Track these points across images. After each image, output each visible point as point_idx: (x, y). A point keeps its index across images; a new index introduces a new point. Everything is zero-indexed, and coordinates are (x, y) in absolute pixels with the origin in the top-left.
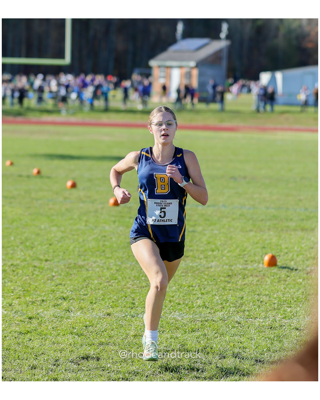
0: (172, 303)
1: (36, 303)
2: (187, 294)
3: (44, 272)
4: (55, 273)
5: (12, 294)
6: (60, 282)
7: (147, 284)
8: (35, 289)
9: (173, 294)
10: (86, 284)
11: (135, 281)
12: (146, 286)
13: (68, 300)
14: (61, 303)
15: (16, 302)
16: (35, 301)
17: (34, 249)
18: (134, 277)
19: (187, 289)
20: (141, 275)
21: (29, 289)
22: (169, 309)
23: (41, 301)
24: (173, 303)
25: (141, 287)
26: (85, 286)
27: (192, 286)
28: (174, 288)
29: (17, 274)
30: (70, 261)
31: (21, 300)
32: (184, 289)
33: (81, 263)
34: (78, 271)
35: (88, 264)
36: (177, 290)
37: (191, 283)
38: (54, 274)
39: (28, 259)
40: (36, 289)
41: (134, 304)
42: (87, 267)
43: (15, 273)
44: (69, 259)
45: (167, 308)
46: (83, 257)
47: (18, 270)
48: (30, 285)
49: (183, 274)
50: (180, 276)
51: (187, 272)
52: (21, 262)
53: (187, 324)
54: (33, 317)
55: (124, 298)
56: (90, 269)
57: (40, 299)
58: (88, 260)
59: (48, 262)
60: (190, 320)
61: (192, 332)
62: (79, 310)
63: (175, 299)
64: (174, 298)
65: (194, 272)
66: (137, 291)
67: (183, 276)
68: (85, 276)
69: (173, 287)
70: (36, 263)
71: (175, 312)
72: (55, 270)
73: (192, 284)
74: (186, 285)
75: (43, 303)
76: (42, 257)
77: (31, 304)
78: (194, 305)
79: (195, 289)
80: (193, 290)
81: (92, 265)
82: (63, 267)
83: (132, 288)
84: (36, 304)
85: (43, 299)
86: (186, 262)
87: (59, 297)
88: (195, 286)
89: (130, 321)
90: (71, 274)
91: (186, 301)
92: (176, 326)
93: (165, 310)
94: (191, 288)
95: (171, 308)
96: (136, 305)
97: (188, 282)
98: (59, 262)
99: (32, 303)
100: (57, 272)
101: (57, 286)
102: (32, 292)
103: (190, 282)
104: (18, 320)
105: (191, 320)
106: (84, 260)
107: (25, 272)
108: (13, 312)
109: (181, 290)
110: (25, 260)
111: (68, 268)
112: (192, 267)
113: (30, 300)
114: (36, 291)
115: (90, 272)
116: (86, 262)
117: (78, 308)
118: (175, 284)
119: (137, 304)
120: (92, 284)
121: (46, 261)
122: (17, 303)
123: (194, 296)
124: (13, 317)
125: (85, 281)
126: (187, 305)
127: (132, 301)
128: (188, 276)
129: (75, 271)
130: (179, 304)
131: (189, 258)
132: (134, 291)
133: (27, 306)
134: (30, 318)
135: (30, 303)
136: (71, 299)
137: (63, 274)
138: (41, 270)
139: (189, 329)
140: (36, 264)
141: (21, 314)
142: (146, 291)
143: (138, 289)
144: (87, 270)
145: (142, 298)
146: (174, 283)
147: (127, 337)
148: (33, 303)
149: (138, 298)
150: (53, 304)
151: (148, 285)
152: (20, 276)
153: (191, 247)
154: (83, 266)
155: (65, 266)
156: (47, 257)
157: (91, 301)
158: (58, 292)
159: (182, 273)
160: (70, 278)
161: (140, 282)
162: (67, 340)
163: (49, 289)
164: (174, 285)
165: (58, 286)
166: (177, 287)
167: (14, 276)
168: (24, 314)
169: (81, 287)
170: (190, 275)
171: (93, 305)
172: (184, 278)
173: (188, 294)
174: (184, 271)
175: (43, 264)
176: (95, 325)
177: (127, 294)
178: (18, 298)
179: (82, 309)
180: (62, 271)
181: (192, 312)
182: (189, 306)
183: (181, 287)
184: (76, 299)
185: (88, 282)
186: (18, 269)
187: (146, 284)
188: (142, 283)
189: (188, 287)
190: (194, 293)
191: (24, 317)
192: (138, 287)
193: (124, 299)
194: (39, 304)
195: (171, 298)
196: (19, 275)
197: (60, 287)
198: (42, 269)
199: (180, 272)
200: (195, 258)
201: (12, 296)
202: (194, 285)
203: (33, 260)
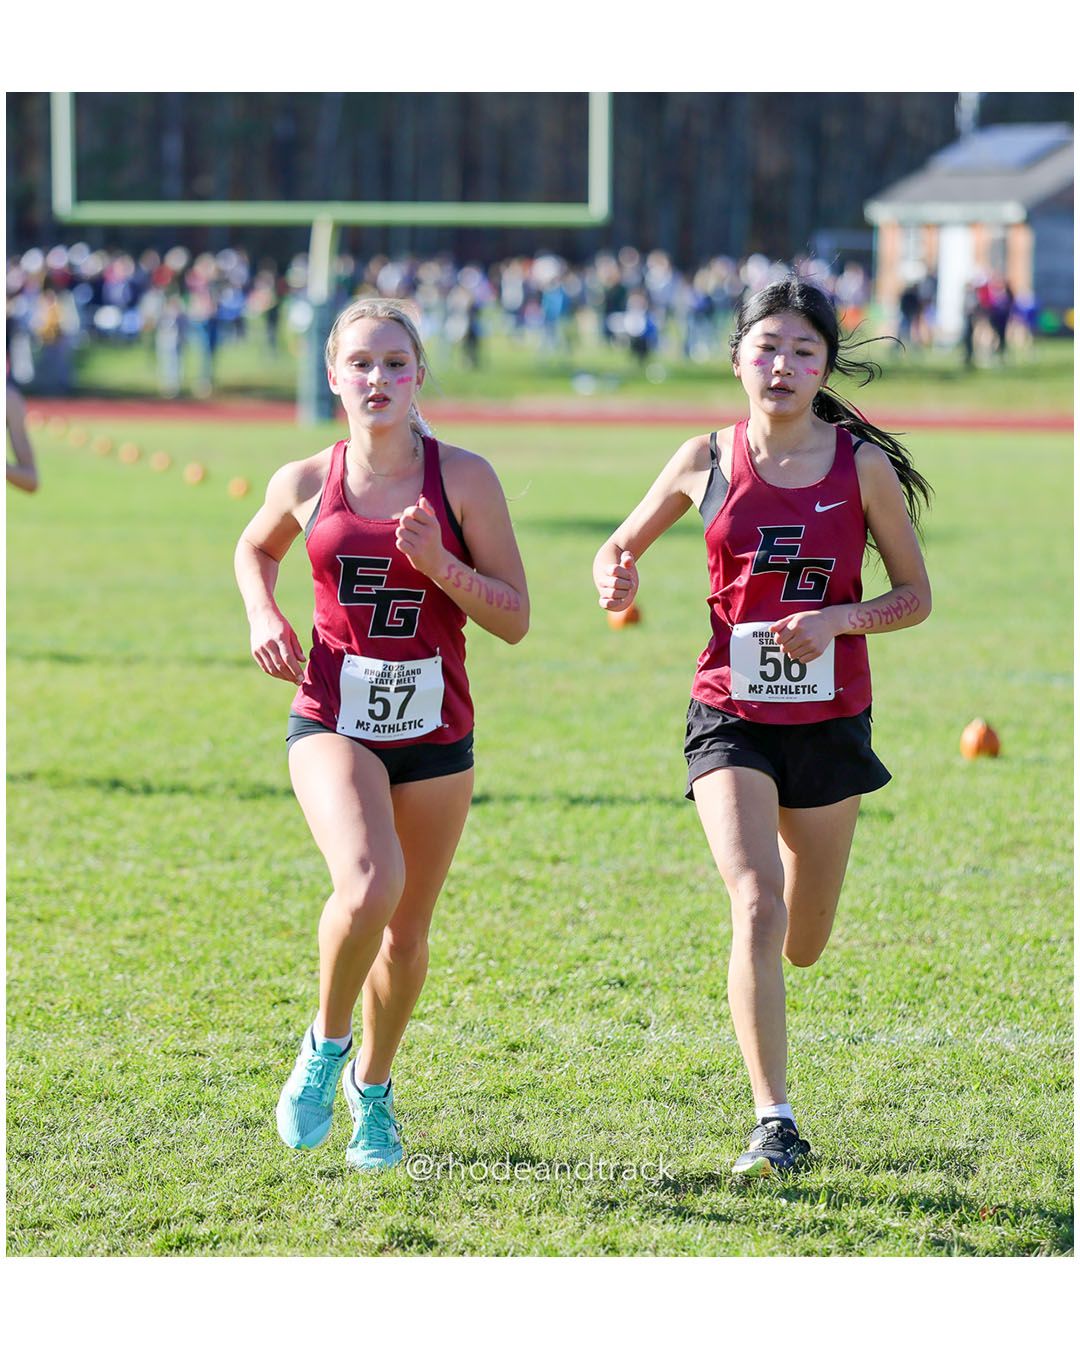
0: (985, 996)
1: (529, 1000)
2: (1032, 965)
3: (551, 897)
4: (588, 902)
5: (450, 971)
6: (605, 929)
7: (895, 933)
8: (524, 953)
9: (986, 967)
10: (693, 935)
11: (856, 926)
12: (892, 942)
13: (636, 990)
14: (613, 999)
15: (464, 994)
16: (526, 990)
17: (513, 824)
18: (851, 911)
19: (1031, 951)
20: (873, 905)
21: (504, 952)
22: (976, 1017)
23: (548, 993)
24: (989, 997)
25: (876, 945)
26: (687, 941)
27: (1048, 941)
28: (988, 946)
29: (463, 903)
30: (633, 862)
31: (479, 988)
32: (1020, 951)
33: (672, 868)
34: (662, 893)
35: (694, 871)
36: (997, 953)
37: (1045, 929)
38: (582, 904)
39: (495, 855)
40: (529, 952)
41: (855, 998)
42: (692, 881)
43: (456, 901)
44: (632, 854)
45: (968, 1013)
46: (676, 849)
47: (465, 893)
48: (507, 940)
49: (1015, 902)
50: (1007, 908)
51: (1026, 895)
52: (474, 865)
53: (1038, 1064)
54: (524, 1043)
55: (821, 979)
56: (702, 886)
57: (541, 984)
58: (693, 856)
59: (563, 866)
60: (1047, 1052)
61: (1057, 1091)
62: (673, 1020)
63: (992, 983)
64: (990, 978)
65: (1049, 894)
66: (864, 958)
67: (1015, 908)
68: (687, 909)
69: (982, 942)
70: (523, 869)
71: (996, 1024)
72: (587, 890)
73: (1049, 934)
74: (1027, 936)
75: (553, 996)
76: (539, 849)
77: (513, 1003)
78: (1057, 1005)
79: (1060, 950)
80: (1052, 953)
81: (707, 874)
82: (612, 881)
83: (845, 947)
84: (530, 1003)
85: (552, 984)
86: (1021, 860)
87: (604, 979)
88: (1059, 941)
89: (847, 1055)
90: (640, 905)
91: (1031, 990)
92: (1004, 1071)
93: (961, 1020)
94: (1045, 947)
95: (982, 1012)
96: (864, 1002)
97: (1031, 926)
98: (597, 864)
99: (518, 998)
100: (595, 894)
101: (595, 942)
102: (514, 962)
103: (1039, 928)
104: (474, 1054)
105: (1052, 1053)
106: (682, 858)
107: (487, 897)
108: (457, 1028)
109: (1012, 953)
110: (484, 860)
111: (629, 882)
112: (1043, 879)
113: (510, 987)
114: (529, 960)
115: (704, 896)
116: (687, 864)
117: (669, 1015)
118: (989, 935)
119: (865, 998)
120: (712, 935)
121: (556, 860)
122: (467, 998)
123: (1057, 972)
124: (458, 1044)
125: (688, 925)
126: (1034, 1003)
127: (848, 992)
128: (1033, 907)
129: (654, 894)
130: (1008, 998)
131: (1031, 848)
132: (853, 958)
133: (502, 1008)
134: (514, 1048)
135: (512, 999)
136: (644, 986)
137: (613, 903)
138: (540, 893)
139: (1048, 1080)
140: (522, 873)
141: (482, 1035)
142: (894, 956)
143: (865, 950)
144: (692, 889)
145: (880, 980)
146: (987, 928)
147: (840, 1107)
148: (520, 997)
149: (868, 978)
150: (587, 1000)
151: (899, 938)
152: (473, 911)
153: (1035, 810)
154: (679, 877)
155: (618, 876)
156: (556, 849)
157: (714, 992)
158: (599, 963)
159: (1012, 896)
160: (638, 916)
161: (870, 929)
162: (640, 1119)
163: (571, 953)
164: (985, 938)
165: (599, 941)
166: (997, 943)
167: (453, 912)
168: (493, 1036)
169: (674, 945)
170: (1038, 902)
171: (720, 1005)
172: (1018, 913)
173: (1035, 967)
174: (1018, 891)
175: (546, 873)
176: (731, 1069)
177: (832, 968)
178: (470, 981)
179: (682, 1016)
180: (610, 893)
181: (1054, 1026)
182: (1044, 1005)
183: (1009, 943)
184: (659, 985)
185: (698, 928)
186: (464, 888)
187: (890, 935)
188: (879, 931)
189: (1035, 945)
190: (1057, 963)
191: (493, 1043)
192: (865, 944)
193: (822, 985)
194: (539, 1001)
195: (979, 980)
196: (469, 908)
197: (608, 945)
198: (544, 886)
199: (1004, 894)
200: (1052, 846)
201: (451, 975)
202: (1054, 937)
203: (513, 858)
